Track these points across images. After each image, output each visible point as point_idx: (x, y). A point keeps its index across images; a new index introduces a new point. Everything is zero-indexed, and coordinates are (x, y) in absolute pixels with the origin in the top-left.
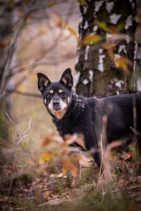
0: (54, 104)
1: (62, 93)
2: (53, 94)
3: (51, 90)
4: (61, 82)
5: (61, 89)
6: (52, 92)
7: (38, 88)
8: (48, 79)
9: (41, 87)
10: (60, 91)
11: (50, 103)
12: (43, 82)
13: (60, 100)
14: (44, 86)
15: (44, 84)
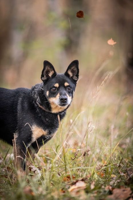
0: (61, 100)
2: (58, 89)
3: (56, 83)
6: (57, 85)
8: (54, 70)
9: (45, 76)
12: (48, 72)
13: (67, 95)
14: (49, 76)
15: (49, 74)
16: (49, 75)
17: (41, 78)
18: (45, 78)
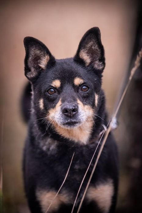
0: (65, 111)
1: (81, 85)
3: (55, 79)
4: (78, 60)
5: (80, 76)
6: (57, 83)
7: (23, 72)
8: (48, 53)
9: (33, 70)
10: (78, 81)
11: (54, 107)
12: (37, 59)
13: (79, 102)
14: (40, 67)
15: (40, 63)
16: (40, 65)
17: (26, 74)
18: (33, 73)
